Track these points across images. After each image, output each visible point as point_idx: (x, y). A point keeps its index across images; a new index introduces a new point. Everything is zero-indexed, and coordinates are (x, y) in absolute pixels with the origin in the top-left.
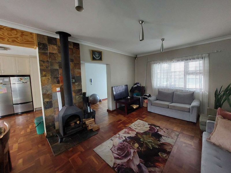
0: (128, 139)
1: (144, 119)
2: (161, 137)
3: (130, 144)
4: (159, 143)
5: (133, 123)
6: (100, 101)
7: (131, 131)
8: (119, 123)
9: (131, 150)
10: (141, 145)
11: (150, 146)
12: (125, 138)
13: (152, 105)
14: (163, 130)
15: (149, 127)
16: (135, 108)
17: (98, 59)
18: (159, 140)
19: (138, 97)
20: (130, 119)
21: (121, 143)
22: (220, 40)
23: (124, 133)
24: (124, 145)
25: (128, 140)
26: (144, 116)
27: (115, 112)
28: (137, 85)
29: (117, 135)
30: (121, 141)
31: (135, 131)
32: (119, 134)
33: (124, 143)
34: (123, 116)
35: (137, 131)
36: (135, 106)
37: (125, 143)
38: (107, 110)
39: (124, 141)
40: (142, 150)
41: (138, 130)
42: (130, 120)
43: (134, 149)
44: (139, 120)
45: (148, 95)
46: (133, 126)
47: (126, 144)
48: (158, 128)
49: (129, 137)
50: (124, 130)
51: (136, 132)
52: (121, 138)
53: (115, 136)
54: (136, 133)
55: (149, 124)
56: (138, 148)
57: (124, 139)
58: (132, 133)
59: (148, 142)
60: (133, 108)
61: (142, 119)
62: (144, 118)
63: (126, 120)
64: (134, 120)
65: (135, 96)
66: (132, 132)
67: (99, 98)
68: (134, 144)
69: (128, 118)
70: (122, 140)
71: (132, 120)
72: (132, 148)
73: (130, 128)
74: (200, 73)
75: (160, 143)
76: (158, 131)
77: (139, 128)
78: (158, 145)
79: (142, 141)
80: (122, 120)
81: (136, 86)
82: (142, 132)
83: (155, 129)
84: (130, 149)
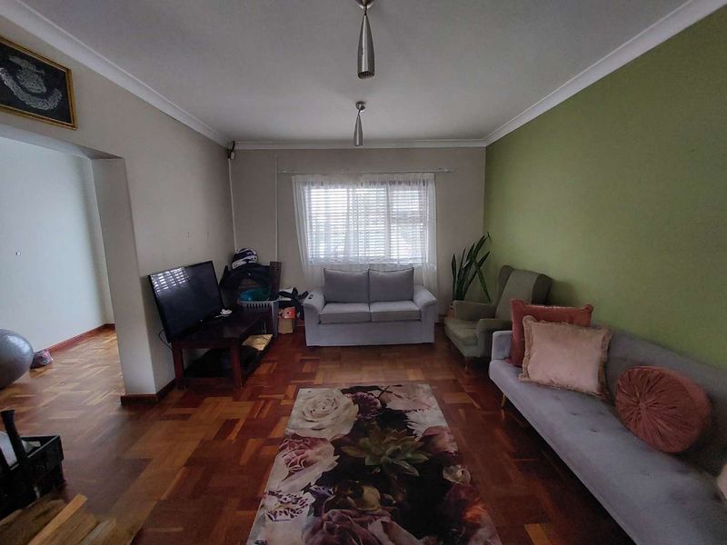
0: (322, 491)
1: (319, 380)
2: (406, 418)
3: (348, 506)
4: (417, 440)
5: (294, 412)
6: (38, 363)
7: (310, 447)
8: (233, 436)
9: (370, 528)
10: (382, 482)
11: (407, 466)
12: (312, 492)
13: (320, 323)
14: (391, 392)
15: (350, 400)
16: (261, 348)
17: (46, 108)
18: (410, 432)
19: (264, 303)
20: (267, 400)
21: (314, 532)
22: (451, 146)
23: (291, 474)
24: (330, 530)
25: (330, 493)
26: (307, 368)
27: (177, 395)
28: (248, 260)
29: (271, 503)
30: (305, 516)
31: (323, 440)
32: (272, 493)
33: (325, 516)
34: (227, 400)
35: (328, 435)
36: (259, 340)
37: (329, 519)
38: (122, 398)
39: (317, 509)
40: (400, 498)
41: (329, 430)
42: (271, 402)
43: (375, 516)
44: (303, 391)
45: (290, 291)
46: (301, 426)
47: (334, 518)
48: (376, 393)
49: (325, 480)
50: (281, 460)
51: (332, 443)
52: (295, 507)
53: (260, 513)
54: (332, 448)
55: (344, 391)
56: (383, 502)
57: (310, 499)
58: (319, 454)
59: (389, 456)
60: (257, 350)
61: (307, 380)
62: (312, 375)
63: (252, 411)
64: (286, 397)
65: (247, 301)
66: (317, 450)
67: (25, 349)
68: (358, 495)
69: (253, 397)
70: (307, 509)
71: (280, 400)
72: (367, 518)
73: (295, 436)
74: (413, 220)
75: (421, 440)
76: (384, 404)
77: (326, 421)
78: (420, 448)
79: (375, 466)
80: (236, 421)
81: (240, 262)
82: (346, 431)
83: (372, 400)
84: (364, 524)
